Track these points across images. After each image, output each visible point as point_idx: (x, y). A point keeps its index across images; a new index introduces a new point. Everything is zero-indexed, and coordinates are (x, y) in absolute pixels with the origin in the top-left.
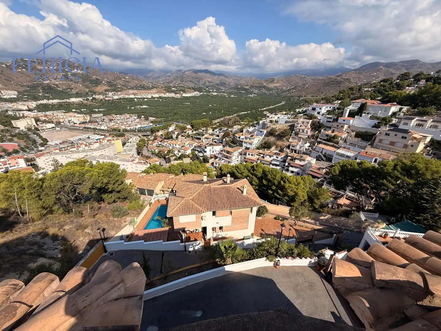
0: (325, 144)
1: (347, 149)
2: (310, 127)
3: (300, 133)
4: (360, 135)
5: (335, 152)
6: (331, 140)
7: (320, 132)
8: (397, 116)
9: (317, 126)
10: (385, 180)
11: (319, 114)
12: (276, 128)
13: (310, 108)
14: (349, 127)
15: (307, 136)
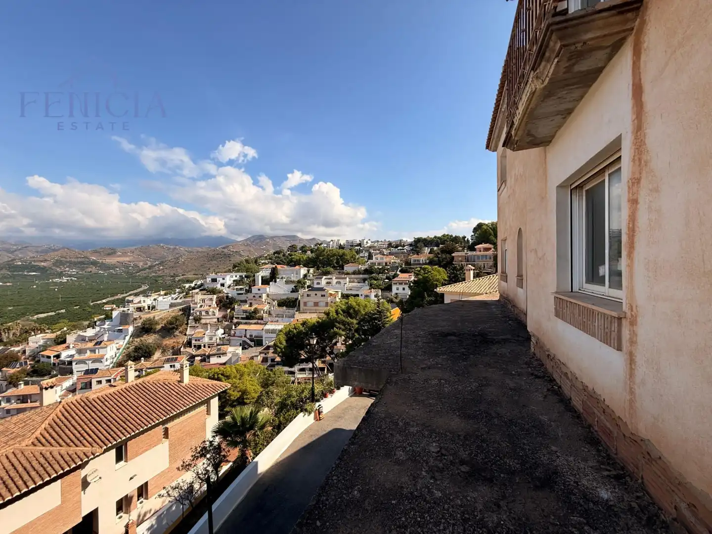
0: (246, 323)
1: (275, 322)
2: (216, 306)
3: (203, 317)
4: (282, 303)
5: (263, 329)
6: (251, 316)
7: (233, 309)
8: (308, 278)
9: (226, 303)
10: (335, 328)
11: (224, 286)
12: (154, 317)
13: (209, 280)
14: (268, 296)
15: (216, 320)
